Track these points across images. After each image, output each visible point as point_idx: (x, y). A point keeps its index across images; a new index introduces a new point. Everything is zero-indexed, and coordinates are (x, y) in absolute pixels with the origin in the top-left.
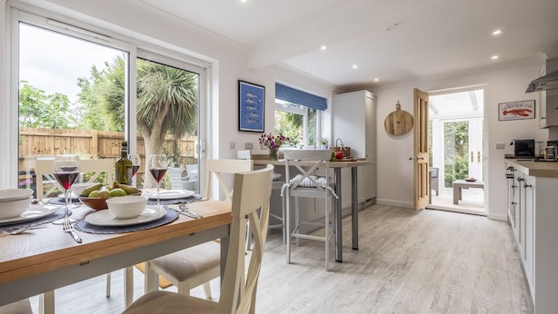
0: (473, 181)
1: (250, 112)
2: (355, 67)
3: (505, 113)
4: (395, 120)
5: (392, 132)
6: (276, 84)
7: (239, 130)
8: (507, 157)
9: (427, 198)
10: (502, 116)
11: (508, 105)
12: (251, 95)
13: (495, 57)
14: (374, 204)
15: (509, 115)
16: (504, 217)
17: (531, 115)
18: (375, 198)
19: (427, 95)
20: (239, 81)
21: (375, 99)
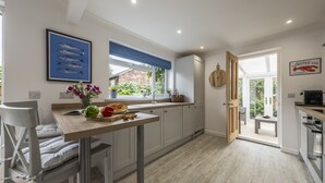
0: (267, 117)
1: (68, 63)
2: (179, 32)
3: (295, 69)
4: (216, 76)
5: (214, 85)
6: (111, 43)
7: (48, 80)
8: (297, 104)
9: (237, 131)
10: (293, 72)
11: (298, 63)
12: (68, 47)
13: (289, 22)
14: (203, 133)
15: (298, 71)
16: (295, 151)
17: (317, 70)
18: (203, 130)
19: (237, 58)
20: (47, 30)
21: (203, 62)
